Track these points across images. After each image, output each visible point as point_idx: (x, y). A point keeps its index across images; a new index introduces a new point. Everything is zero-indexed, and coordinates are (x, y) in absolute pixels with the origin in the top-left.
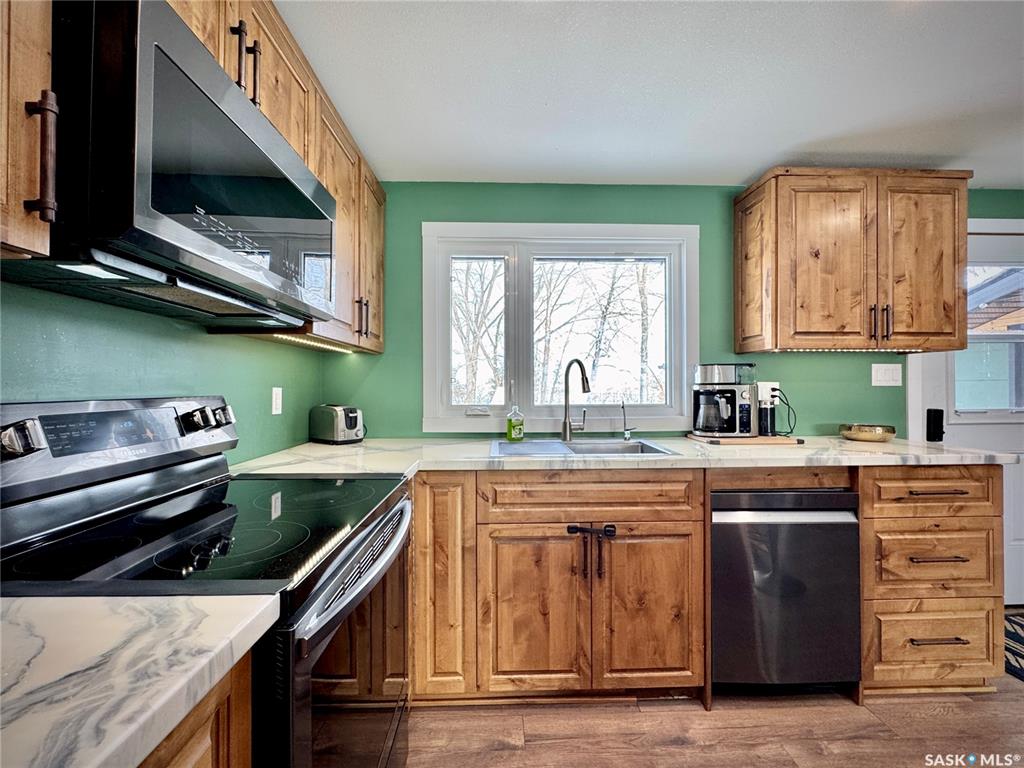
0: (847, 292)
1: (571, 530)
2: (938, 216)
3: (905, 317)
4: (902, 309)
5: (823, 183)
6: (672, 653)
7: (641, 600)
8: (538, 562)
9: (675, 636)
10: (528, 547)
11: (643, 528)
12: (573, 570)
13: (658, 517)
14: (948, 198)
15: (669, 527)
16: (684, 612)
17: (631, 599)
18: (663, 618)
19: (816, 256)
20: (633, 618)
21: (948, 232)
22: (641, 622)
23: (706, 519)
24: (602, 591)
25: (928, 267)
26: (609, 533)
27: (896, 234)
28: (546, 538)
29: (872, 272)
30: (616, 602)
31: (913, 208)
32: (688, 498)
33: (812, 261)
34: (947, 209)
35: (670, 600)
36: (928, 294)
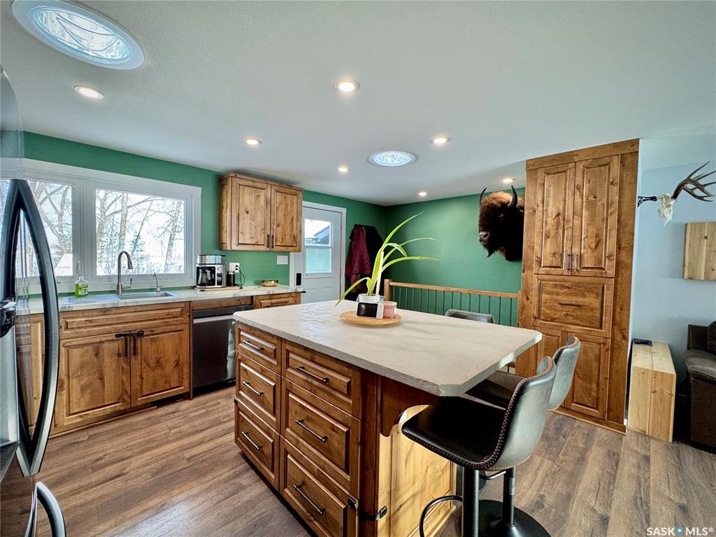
0: (259, 229)
1: (117, 336)
2: (292, 203)
3: (280, 239)
4: (279, 236)
5: (251, 183)
6: (174, 381)
7: (158, 362)
8: (97, 354)
9: (176, 373)
10: (90, 348)
11: (159, 330)
12: (119, 355)
13: (167, 324)
14: (295, 197)
15: (173, 328)
16: (180, 363)
17: (152, 363)
18: (169, 367)
19: (248, 212)
20: (153, 370)
21: (295, 210)
22: (158, 372)
23: (190, 322)
24: (136, 362)
25: (289, 222)
26: (140, 334)
27: (277, 208)
28: (102, 342)
29: (269, 221)
30: (144, 365)
31: (283, 199)
32: (181, 314)
33: (246, 214)
34: (295, 201)
35: (173, 359)
36: (288, 232)
